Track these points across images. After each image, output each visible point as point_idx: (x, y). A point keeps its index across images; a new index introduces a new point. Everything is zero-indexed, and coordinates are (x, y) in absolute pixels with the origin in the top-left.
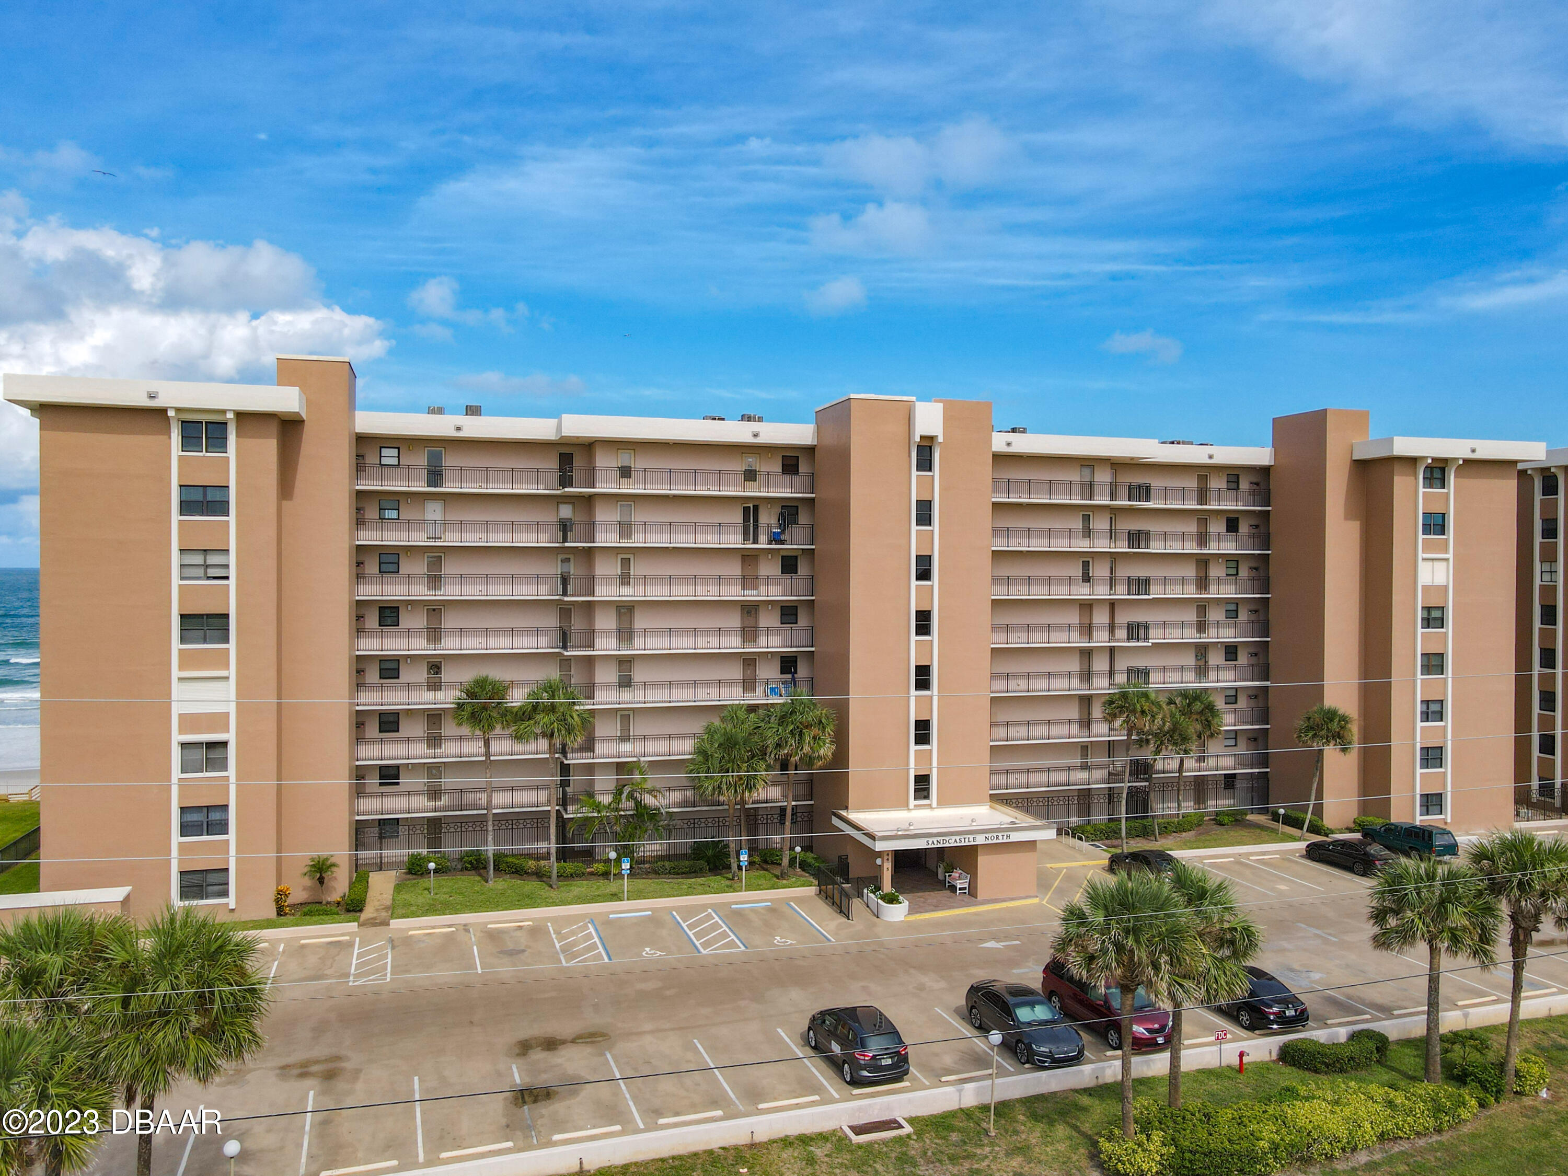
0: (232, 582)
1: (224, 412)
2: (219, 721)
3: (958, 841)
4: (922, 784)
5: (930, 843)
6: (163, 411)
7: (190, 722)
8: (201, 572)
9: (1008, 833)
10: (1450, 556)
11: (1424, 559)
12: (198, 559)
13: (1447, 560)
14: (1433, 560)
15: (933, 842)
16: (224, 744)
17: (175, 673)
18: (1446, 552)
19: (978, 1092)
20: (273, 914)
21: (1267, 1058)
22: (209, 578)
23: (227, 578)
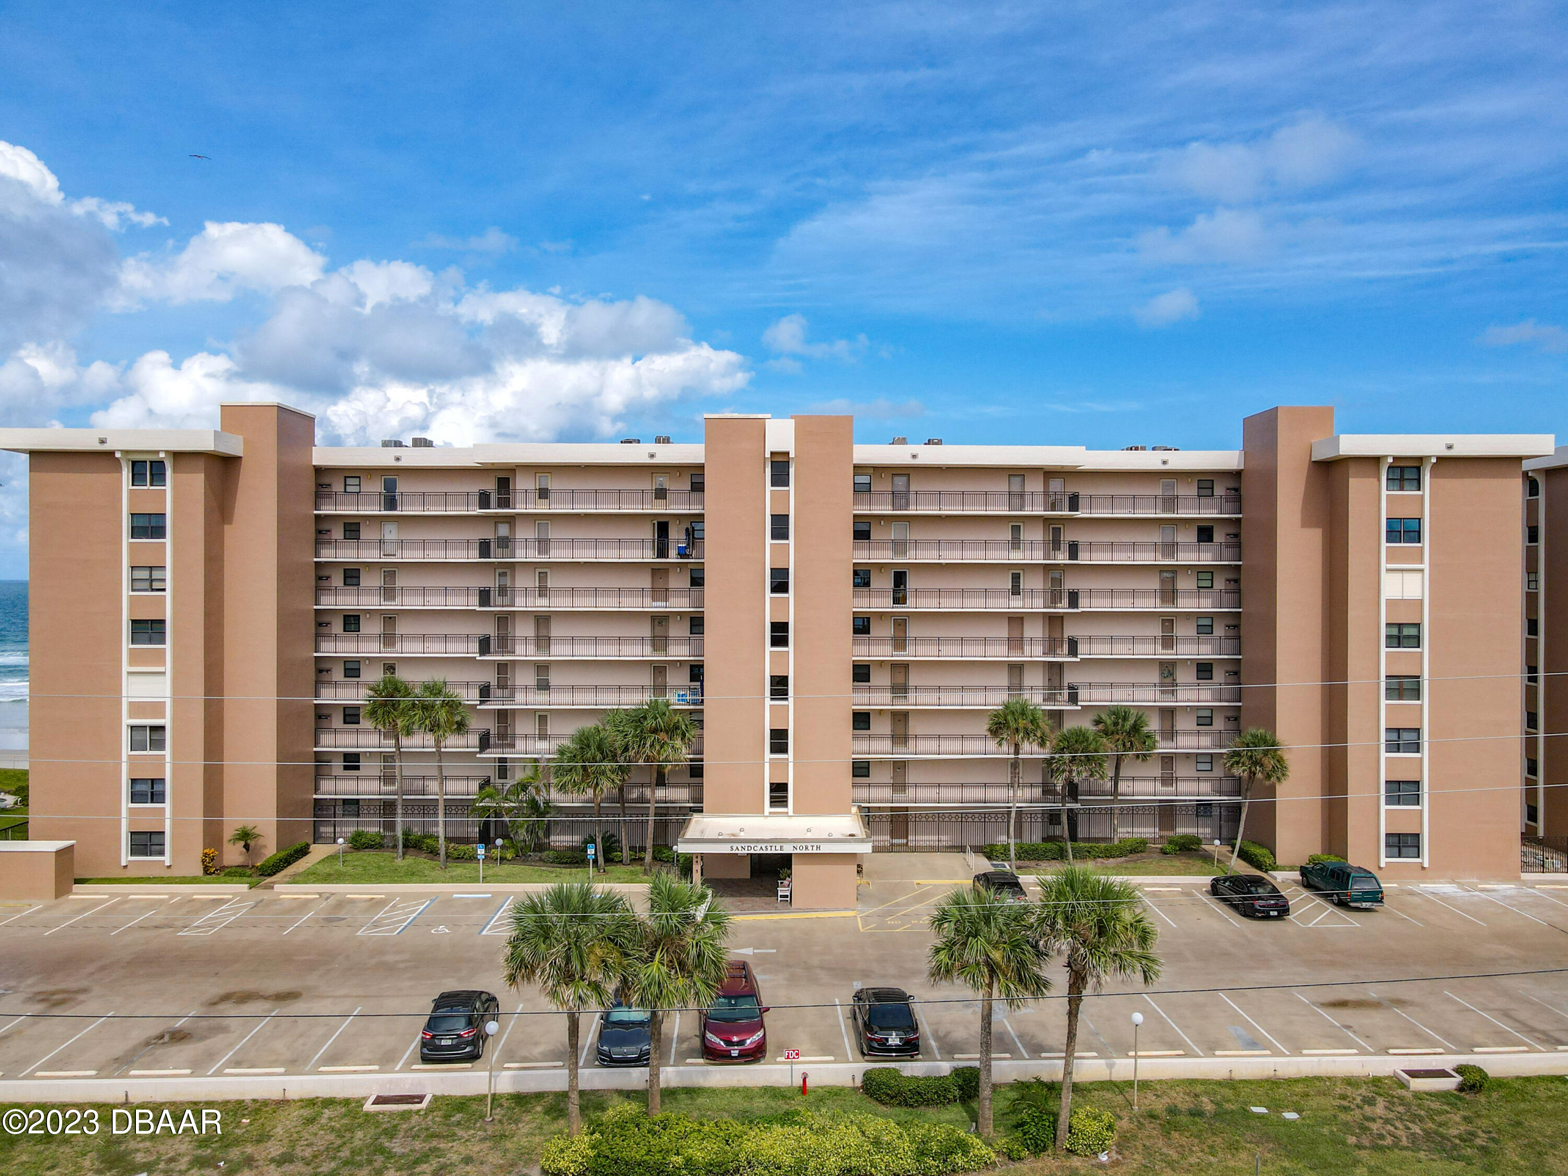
0: (168, 594)
1: (158, 452)
2: (157, 708)
3: (764, 848)
4: (779, 792)
5: (735, 848)
6: (112, 453)
7: (137, 708)
8: (146, 585)
9: (818, 844)
10: (1426, 566)
11: (1388, 570)
12: (145, 574)
13: (1422, 570)
14: (1402, 570)
15: (737, 848)
16: (162, 728)
17: (125, 667)
18: (1422, 562)
19: (515, 1079)
20: (200, 872)
21: (850, 1084)
22: (153, 590)
23: (164, 590)
